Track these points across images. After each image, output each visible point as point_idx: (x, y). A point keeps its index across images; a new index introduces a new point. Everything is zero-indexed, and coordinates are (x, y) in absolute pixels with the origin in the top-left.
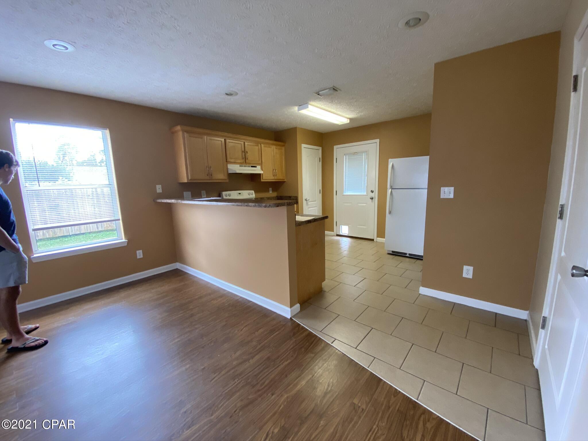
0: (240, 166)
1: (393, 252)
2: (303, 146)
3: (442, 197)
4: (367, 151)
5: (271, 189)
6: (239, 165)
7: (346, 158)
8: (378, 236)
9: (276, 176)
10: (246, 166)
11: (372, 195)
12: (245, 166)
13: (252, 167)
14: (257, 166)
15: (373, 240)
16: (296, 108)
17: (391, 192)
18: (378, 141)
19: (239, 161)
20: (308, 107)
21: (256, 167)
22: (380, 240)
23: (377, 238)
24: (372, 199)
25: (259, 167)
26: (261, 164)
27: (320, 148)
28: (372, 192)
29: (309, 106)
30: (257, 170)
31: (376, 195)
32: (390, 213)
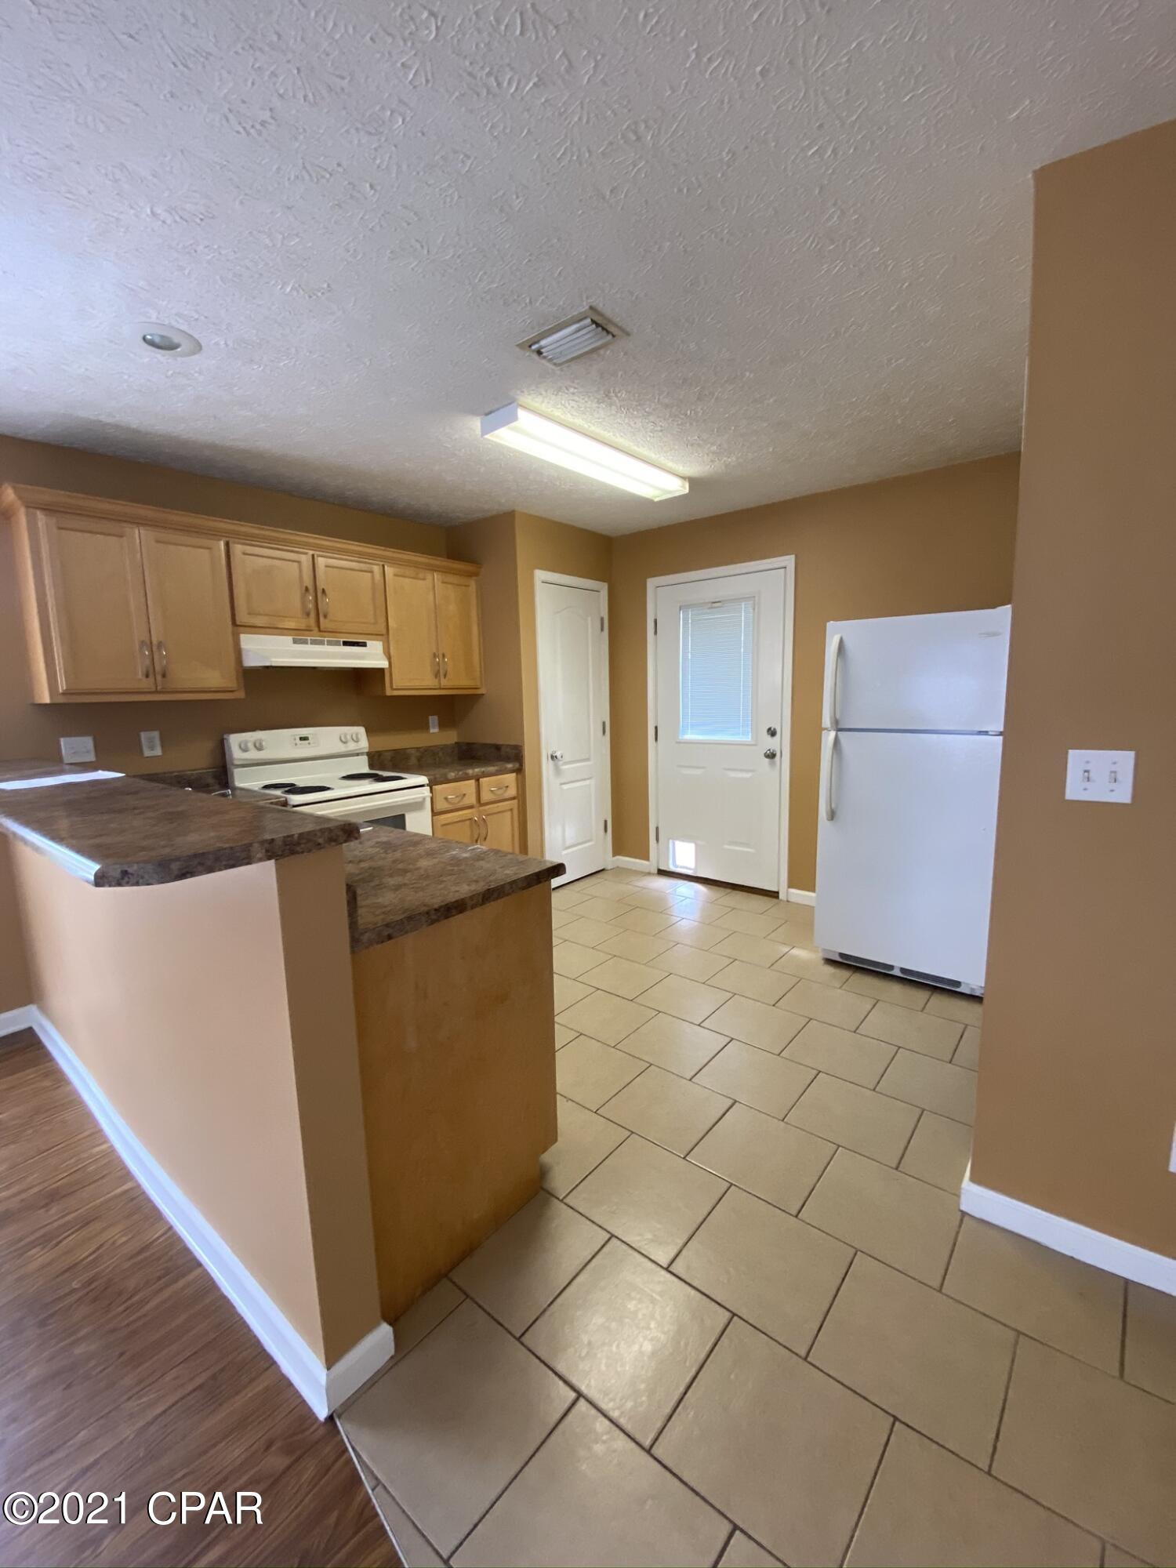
0: (295, 642)
1: (842, 955)
2: (540, 575)
3: (1070, 795)
4: (754, 597)
5: (433, 720)
6: (290, 639)
7: (686, 620)
8: (791, 885)
9: (445, 676)
10: (321, 643)
11: (773, 744)
12: (314, 642)
13: (346, 643)
14: (369, 643)
15: (774, 895)
16: (476, 423)
17: (837, 741)
18: (789, 561)
19: (292, 624)
20: (515, 418)
21: (364, 645)
22: (798, 895)
23: (792, 891)
24: (771, 756)
25: (375, 647)
26: (384, 635)
27: (603, 588)
28: (772, 733)
29: (521, 413)
30: (371, 657)
31: (783, 743)
32: (832, 815)
